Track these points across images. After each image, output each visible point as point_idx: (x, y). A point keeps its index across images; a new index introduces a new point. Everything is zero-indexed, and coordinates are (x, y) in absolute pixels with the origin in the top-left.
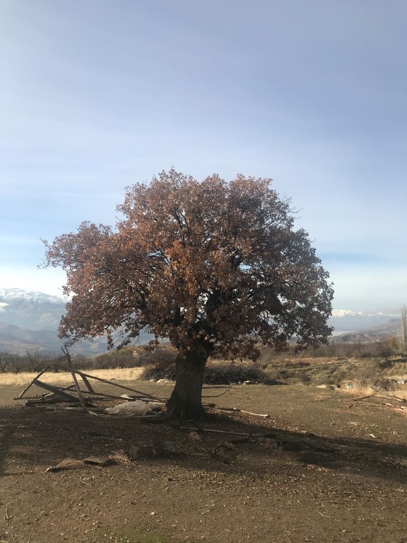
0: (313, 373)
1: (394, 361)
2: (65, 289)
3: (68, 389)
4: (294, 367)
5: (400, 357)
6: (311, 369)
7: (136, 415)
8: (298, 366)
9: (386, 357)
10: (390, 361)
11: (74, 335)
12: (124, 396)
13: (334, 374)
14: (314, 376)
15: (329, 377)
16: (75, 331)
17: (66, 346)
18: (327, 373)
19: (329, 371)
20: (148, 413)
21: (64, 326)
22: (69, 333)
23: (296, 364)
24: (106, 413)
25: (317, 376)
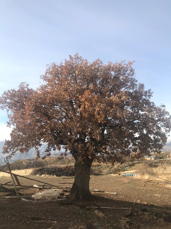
0: (103, 169)
1: (135, 163)
2: (9, 123)
3: (5, 184)
4: (95, 167)
5: (138, 162)
6: (102, 167)
7: (52, 199)
8: (97, 166)
9: (132, 162)
10: (134, 163)
11: (12, 151)
12: (35, 186)
13: (112, 169)
14: (103, 171)
15: (110, 171)
16: (12, 149)
17: (7, 158)
18: (109, 169)
19: (109, 168)
20: (59, 197)
21: (6, 146)
22: (9, 150)
23: (96, 165)
24: (33, 199)
25: (105, 170)
